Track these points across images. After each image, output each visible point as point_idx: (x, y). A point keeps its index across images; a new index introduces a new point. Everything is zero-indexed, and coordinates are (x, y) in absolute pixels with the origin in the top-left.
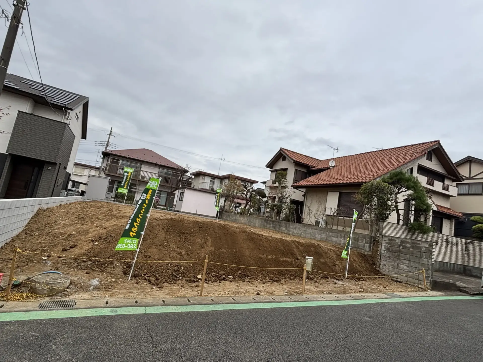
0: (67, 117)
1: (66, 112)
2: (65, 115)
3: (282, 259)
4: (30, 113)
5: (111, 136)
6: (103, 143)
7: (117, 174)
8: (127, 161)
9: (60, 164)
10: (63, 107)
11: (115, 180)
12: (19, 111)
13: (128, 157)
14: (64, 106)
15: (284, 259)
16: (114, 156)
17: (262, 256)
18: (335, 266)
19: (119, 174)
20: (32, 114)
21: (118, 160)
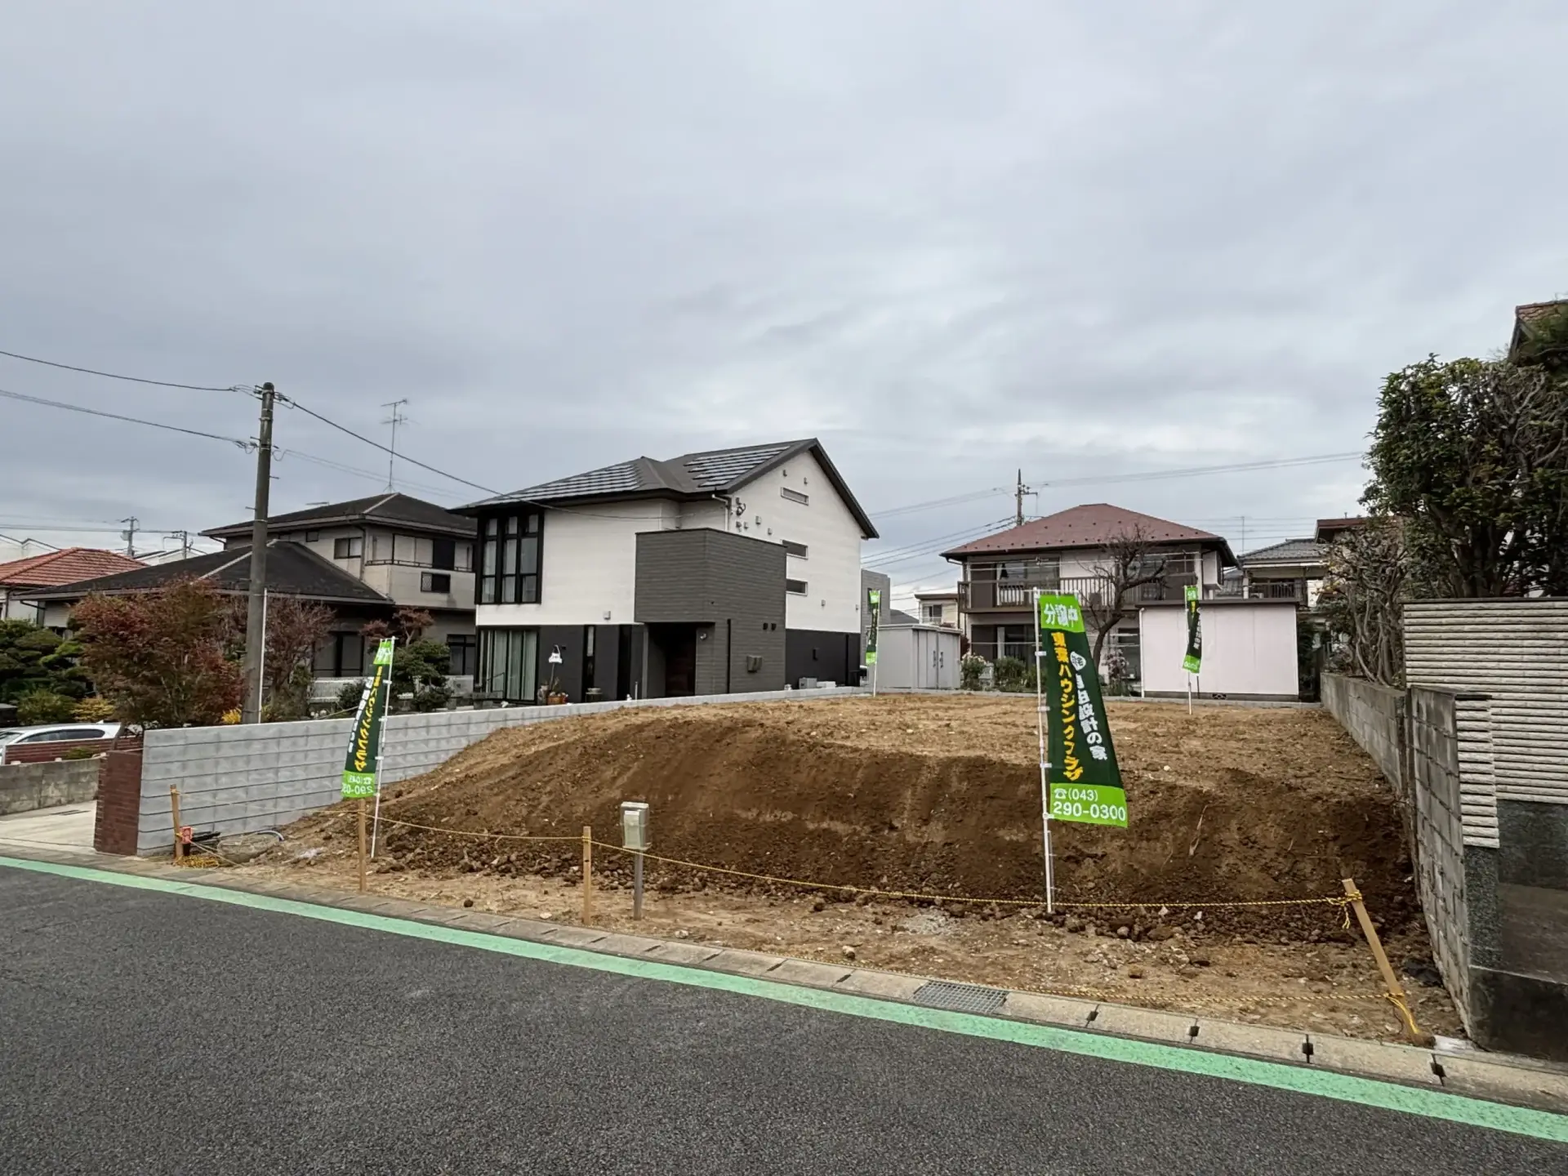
0: (734, 509)
1: (729, 500)
2: (729, 507)
3: (811, 826)
4: (673, 528)
5: (1024, 497)
6: (1006, 523)
7: (995, 604)
8: (1019, 561)
9: (729, 621)
10: (710, 493)
11: (996, 627)
12: (638, 534)
13: (1007, 548)
14: (713, 489)
15: (825, 825)
16: (977, 558)
17: (744, 815)
18: (1078, 862)
19: (1004, 605)
20: (679, 531)
21: (989, 566)
